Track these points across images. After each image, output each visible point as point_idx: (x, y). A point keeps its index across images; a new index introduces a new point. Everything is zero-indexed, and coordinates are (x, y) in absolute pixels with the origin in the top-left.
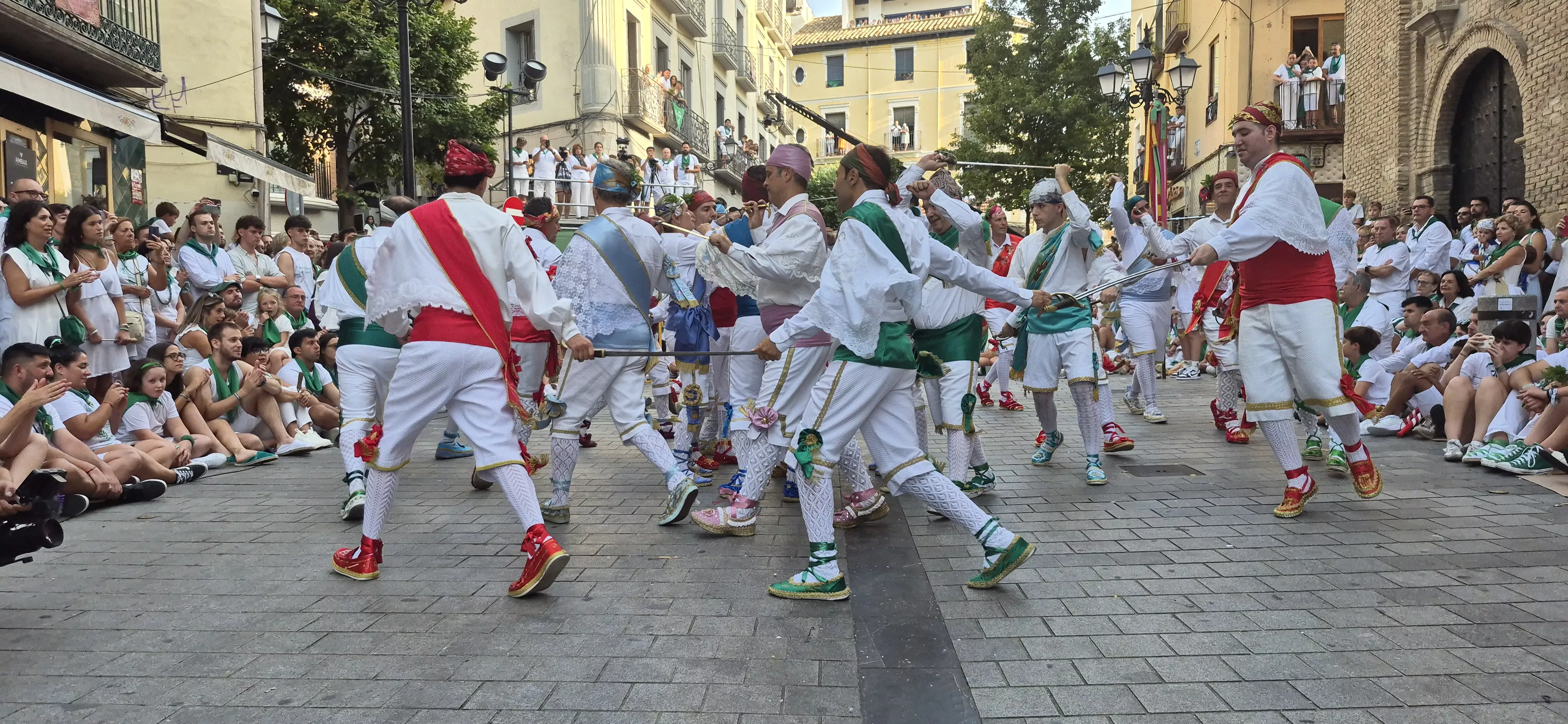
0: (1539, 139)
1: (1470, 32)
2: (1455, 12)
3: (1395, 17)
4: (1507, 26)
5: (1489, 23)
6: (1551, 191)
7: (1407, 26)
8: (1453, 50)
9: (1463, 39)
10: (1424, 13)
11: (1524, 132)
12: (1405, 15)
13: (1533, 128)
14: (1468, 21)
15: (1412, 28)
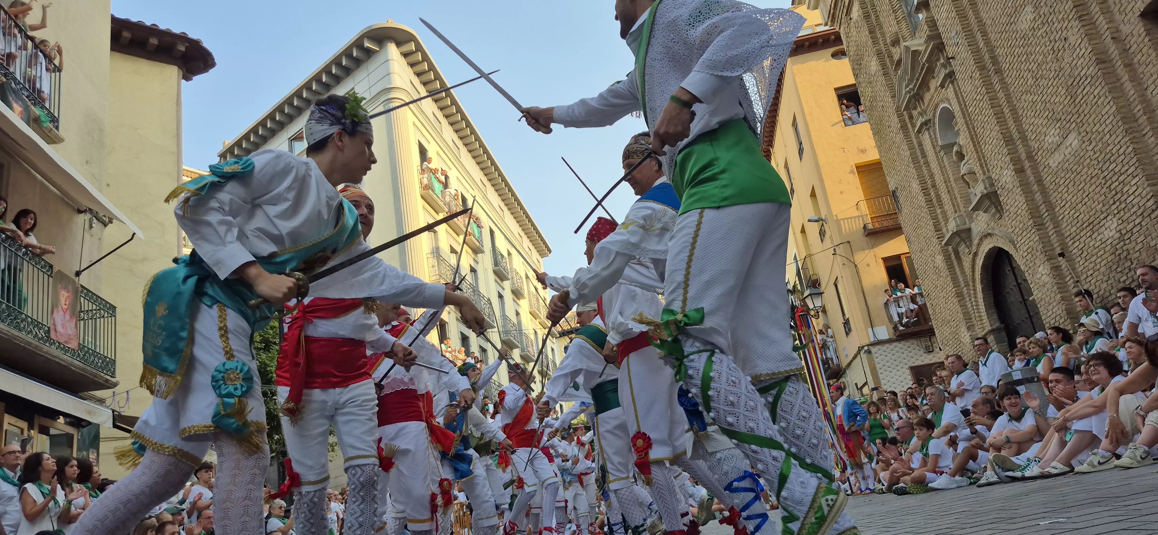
0: (1041, 294)
1: (981, 240)
2: (969, 230)
3: (935, 240)
4: (1000, 231)
5: (990, 231)
7: (943, 243)
8: (976, 253)
9: (979, 245)
10: (950, 233)
11: (1033, 291)
12: (940, 237)
13: (1036, 287)
14: (978, 234)
15: (946, 244)
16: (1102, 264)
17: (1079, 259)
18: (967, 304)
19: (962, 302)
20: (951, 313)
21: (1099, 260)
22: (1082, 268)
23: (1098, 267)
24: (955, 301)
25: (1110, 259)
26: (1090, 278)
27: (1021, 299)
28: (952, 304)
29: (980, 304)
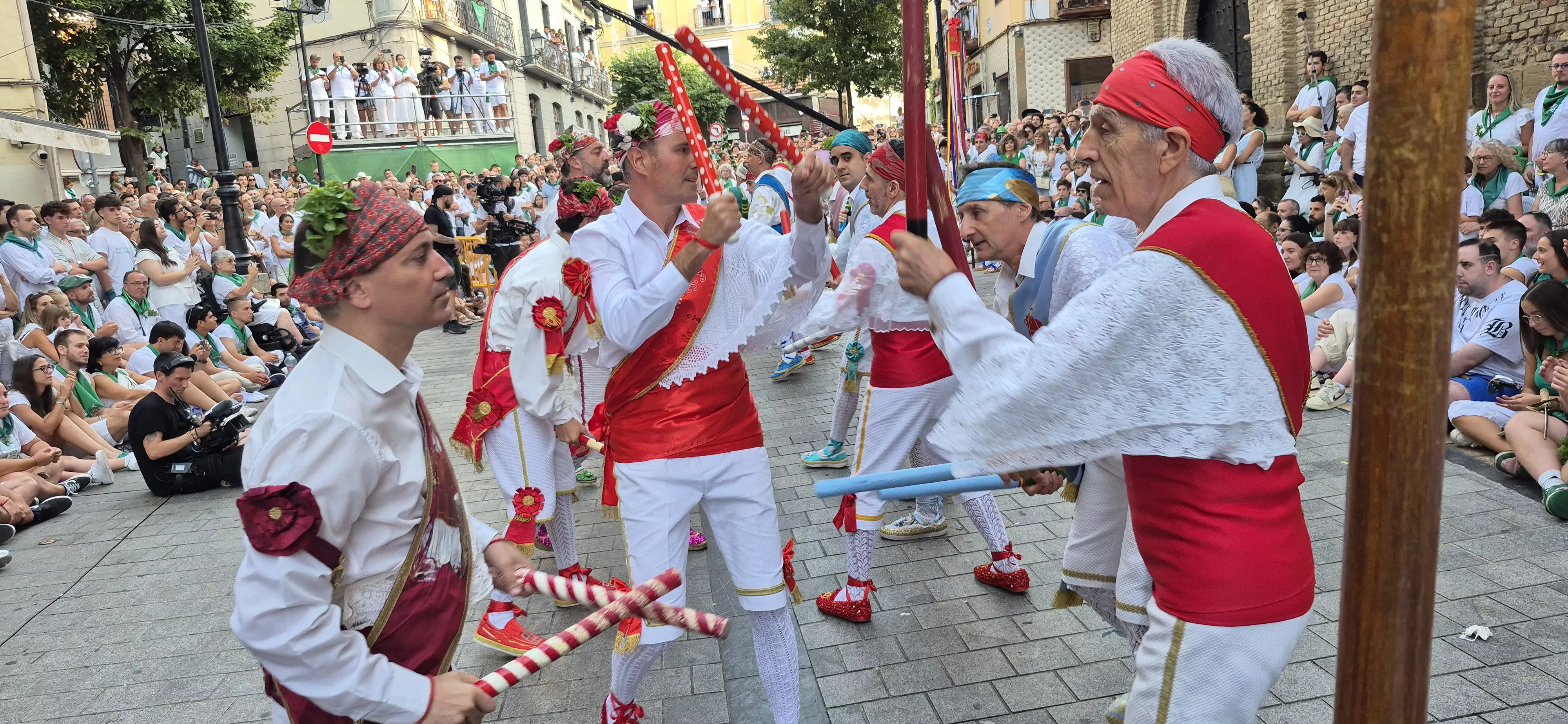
0: (1260, 39)
6: (1271, 85)
11: (1251, 30)
13: (1256, 28)
16: (1348, 23)
17: (1322, 6)
18: (1164, 15)
19: (1158, 11)
20: (1140, 22)
21: (1345, 17)
22: (1321, 19)
23: (1341, 25)
24: (1149, 9)
25: (1359, 20)
26: (1326, 36)
27: (1231, 27)
28: (1144, 11)
29: (1179, 19)
